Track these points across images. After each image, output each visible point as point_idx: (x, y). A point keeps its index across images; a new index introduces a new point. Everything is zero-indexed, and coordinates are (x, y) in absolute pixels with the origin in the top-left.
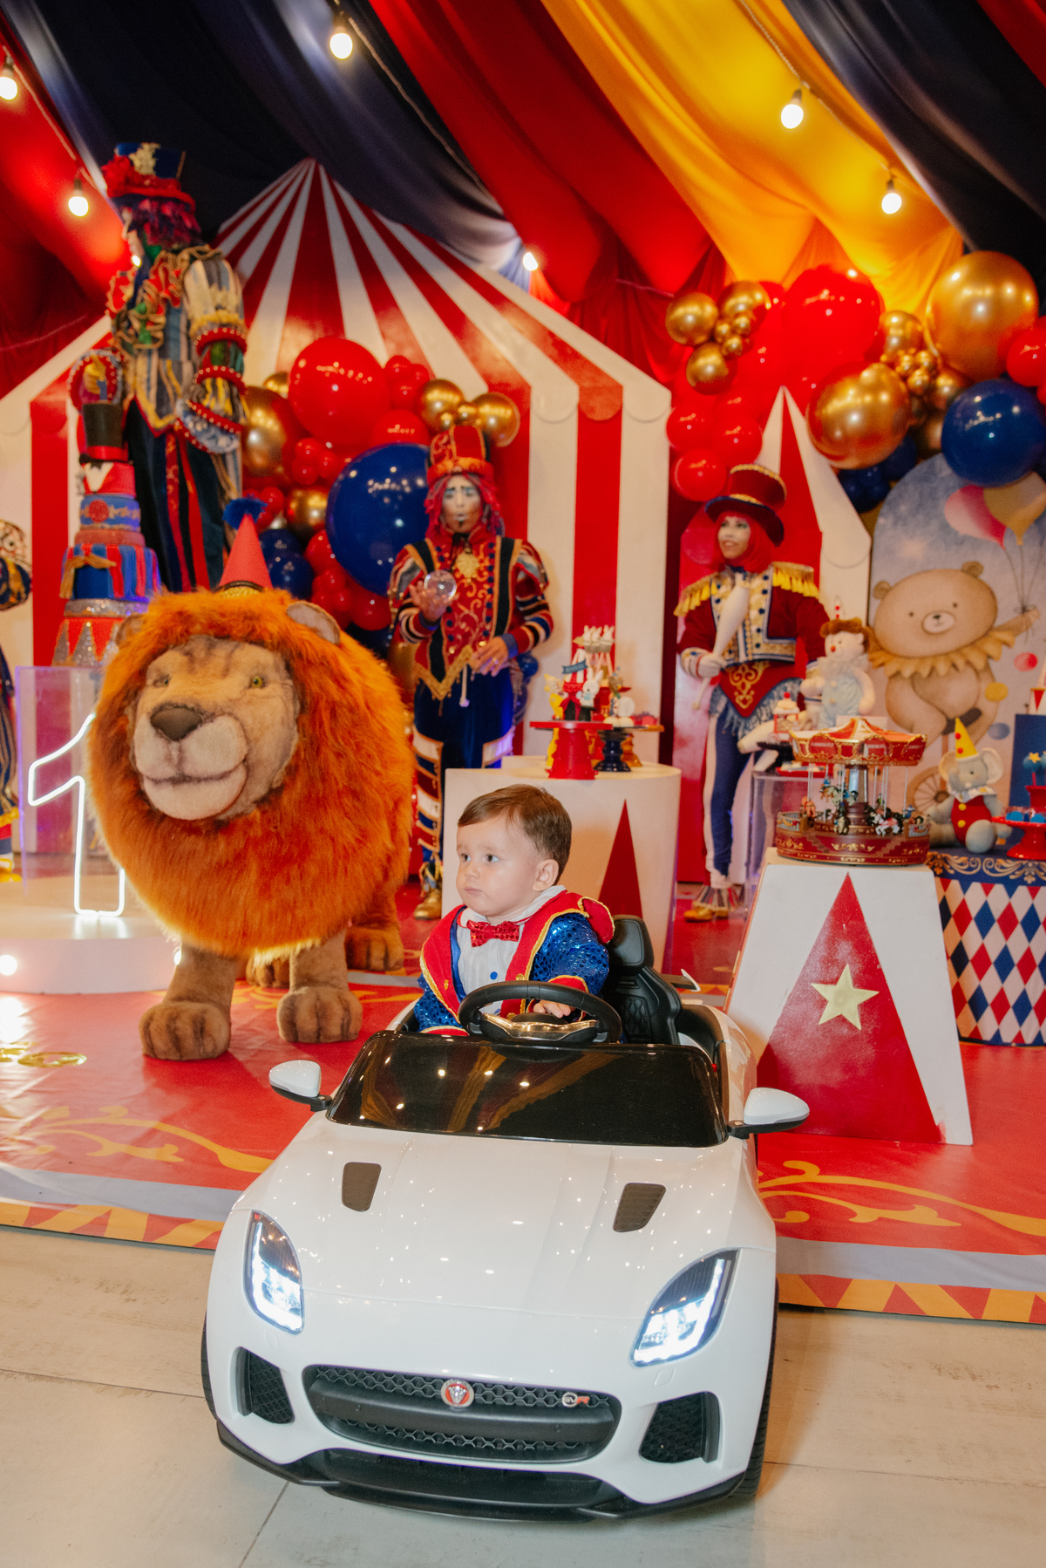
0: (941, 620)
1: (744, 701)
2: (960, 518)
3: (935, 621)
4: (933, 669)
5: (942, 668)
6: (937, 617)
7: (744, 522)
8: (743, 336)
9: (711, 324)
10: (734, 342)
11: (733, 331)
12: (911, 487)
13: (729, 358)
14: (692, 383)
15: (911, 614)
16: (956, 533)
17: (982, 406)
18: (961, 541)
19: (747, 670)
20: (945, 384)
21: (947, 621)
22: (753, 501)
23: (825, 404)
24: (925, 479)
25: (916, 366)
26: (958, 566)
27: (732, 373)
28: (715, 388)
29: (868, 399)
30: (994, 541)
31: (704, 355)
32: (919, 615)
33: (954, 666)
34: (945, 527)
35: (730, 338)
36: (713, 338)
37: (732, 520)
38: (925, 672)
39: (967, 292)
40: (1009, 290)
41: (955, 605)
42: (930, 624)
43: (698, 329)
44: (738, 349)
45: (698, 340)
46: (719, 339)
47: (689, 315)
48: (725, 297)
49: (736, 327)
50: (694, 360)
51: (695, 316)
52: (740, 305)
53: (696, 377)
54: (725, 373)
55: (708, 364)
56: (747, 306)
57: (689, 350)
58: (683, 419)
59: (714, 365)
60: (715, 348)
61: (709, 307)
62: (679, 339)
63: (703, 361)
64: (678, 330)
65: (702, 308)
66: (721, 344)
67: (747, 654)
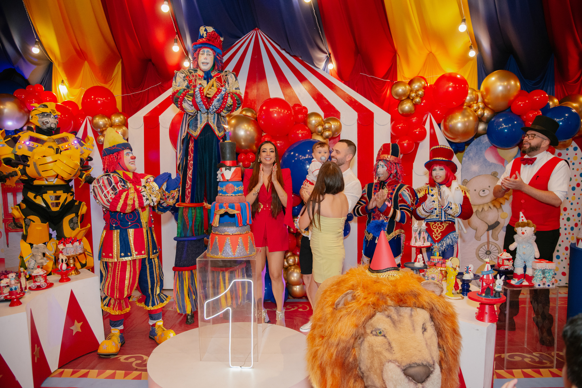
0: (485, 192)
1: (437, 237)
2: (490, 157)
3: (483, 192)
4: (483, 209)
5: (486, 208)
6: (484, 191)
9: (409, 93)
10: (418, 100)
11: (417, 96)
12: (473, 147)
13: (415, 105)
14: (401, 112)
15: (475, 190)
16: (489, 162)
17: (504, 122)
18: (491, 165)
19: (439, 225)
20: (487, 113)
21: (487, 192)
23: (450, 121)
24: (478, 144)
25: (479, 108)
26: (490, 174)
27: (415, 109)
28: (407, 115)
29: (466, 119)
30: (501, 164)
32: (478, 190)
33: (490, 207)
34: (485, 160)
35: (416, 98)
36: (408, 97)
37: (437, 168)
38: (480, 210)
39: (498, 83)
40: (513, 83)
41: (489, 187)
42: (482, 193)
43: (404, 95)
44: (419, 102)
45: (403, 98)
46: (411, 98)
47: (400, 89)
48: (411, 83)
49: (419, 94)
50: (402, 105)
51: (403, 90)
52: (416, 86)
53: (402, 111)
54: (413, 109)
55: (407, 106)
56: (419, 86)
57: (400, 102)
58: (398, 126)
59: (409, 107)
60: (410, 101)
61: (408, 87)
62: (397, 98)
63: (405, 105)
64: (397, 95)
65: (405, 87)
66: (412, 100)
67: (445, 218)
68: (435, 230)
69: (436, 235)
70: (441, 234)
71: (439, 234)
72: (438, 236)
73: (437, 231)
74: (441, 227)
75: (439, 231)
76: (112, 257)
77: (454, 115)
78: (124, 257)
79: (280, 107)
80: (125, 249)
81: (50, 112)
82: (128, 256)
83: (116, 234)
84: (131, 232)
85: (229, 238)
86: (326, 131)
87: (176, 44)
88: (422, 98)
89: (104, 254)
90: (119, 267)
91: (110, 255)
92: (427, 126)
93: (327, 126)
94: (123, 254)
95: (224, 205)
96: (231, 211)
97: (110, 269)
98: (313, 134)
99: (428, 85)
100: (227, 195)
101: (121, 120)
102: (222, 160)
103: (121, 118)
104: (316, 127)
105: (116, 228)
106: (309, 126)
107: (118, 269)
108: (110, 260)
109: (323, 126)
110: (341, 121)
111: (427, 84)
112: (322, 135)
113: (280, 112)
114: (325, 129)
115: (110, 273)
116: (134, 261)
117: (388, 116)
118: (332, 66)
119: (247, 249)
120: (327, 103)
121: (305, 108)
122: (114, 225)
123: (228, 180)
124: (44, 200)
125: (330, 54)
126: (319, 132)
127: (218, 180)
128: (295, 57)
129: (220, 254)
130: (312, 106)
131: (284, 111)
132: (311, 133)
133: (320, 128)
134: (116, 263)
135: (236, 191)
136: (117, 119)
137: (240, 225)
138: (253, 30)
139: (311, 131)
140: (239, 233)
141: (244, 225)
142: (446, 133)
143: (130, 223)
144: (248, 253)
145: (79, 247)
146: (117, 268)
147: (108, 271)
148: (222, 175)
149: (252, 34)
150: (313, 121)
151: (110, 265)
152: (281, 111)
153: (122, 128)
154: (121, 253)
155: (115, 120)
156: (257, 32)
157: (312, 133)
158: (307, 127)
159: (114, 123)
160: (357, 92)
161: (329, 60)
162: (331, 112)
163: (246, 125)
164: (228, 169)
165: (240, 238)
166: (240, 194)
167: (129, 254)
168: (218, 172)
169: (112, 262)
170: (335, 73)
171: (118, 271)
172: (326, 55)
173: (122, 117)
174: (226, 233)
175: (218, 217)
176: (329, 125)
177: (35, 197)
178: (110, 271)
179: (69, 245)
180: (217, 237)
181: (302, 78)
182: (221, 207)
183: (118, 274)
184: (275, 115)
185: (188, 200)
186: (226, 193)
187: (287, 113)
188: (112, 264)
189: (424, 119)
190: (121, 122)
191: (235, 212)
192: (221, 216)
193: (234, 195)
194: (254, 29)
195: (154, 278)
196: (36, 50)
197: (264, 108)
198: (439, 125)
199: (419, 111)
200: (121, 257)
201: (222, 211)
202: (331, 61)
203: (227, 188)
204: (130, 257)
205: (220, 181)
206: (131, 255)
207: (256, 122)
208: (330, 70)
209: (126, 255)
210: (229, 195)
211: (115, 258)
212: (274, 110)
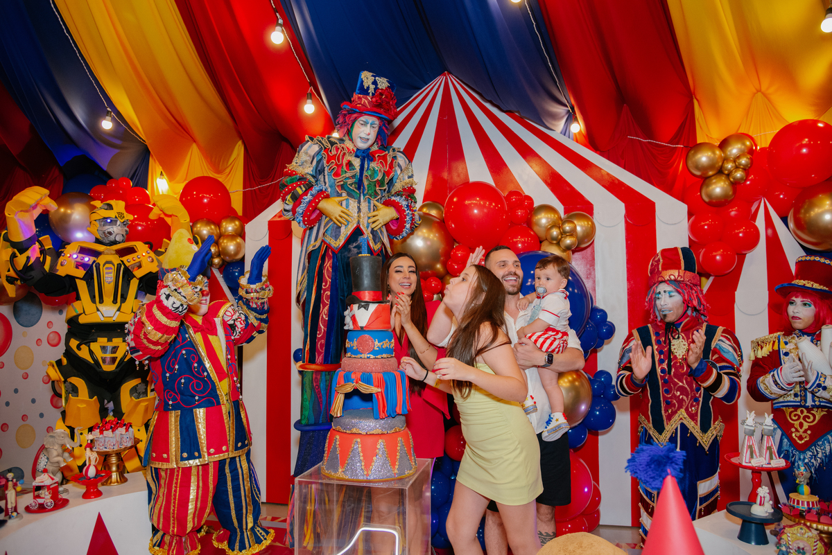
1: (801, 438)
7: (808, 301)
8: (744, 169)
9: (720, 164)
10: (739, 174)
11: (737, 167)
13: (735, 184)
14: (706, 199)
19: (805, 413)
22: (825, 288)
23: (807, 211)
27: (735, 192)
28: (719, 204)
31: (715, 183)
35: (735, 172)
36: (720, 172)
37: (798, 300)
43: (711, 167)
44: (742, 179)
45: (711, 173)
46: (726, 172)
47: (704, 158)
48: (724, 144)
49: (740, 164)
50: (708, 186)
51: (708, 157)
52: (734, 150)
53: (709, 196)
54: (731, 193)
55: (718, 188)
56: (740, 150)
57: (704, 180)
58: (702, 223)
59: (722, 188)
60: (723, 178)
61: (718, 152)
62: (698, 173)
63: (714, 186)
64: (697, 168)
65: (714, 153)
66: (728, 175)
67: (814, 401)
68: (796, 424)
69: (798, 434)
70: (809, 432)
71: (805, 431)
72: (804, 435)
73: (801, 425)
74: (809, 418)
75: (806, 426)
76: (167, 460)
77: (815, 200)
78: (188, 459)
79: (482, 198)
80: (190, 445)
81: (116, 217)
82: (195, 458)
83: (174, 418)
84: (201, 413)
85: (359, 440)
86: (565, 237)
87: (309, 101)
88: (747, 170)
89: (154, 455)
90: (177, 479)
91: (165, 456)
92: (760, 223)
93: (567, 227)
94: (185, 455)
95: (353, 376)
96: (365, 388)
97: (162, 482)
98: (543, 244)
99: (758, 148)
100: (359, 356)
101: (236, 227)
102: (354, 291)
103: (236, 225)
104: (548, 230)
105: (175, 408)
106: (536, 228)
107: (176, 483)
108: (165, 466)
109: (559, 228)
110: (594, 220)
111: (756, 146)
112: (558, 244)
113: (484, 206)
114: (563, 233)
115: (162, 490)
116: (205, 466)
117: (682, 208)
118: (577, 127)
119: (393, 464)
120: (568, 189)
121: (529, 198)
122: (171, 403)
123: (362, 328)
124: (91, 352)
125: (572, 108)
126: (553, 239)
127: (346, 328)
128: (509, 113)
129: (340, 470)
130: (541, 194)
131: (490, 204)
132: (538, 241)
133: (555, 232)
134: (172, 470)
135: (376, 348)
136: (230, 227)
137: (382, 415)
138: (440, 75)
139: (539, 238)
140: (379, 431)
141: (389, 416)
142: (799, 233)
143: (197, 398)
144: (396, 471)
145: (125, 437)
146: (175, 481)
147: (160, 486)
148: (354, 318)
149: (439, 81)
150: (543, 219)
151: (163, 474)
152: (485, 203)
153: (236, 241)
154: (182, 453)
155: (226, 228)
156: (446, 78)
157: (541, 242)
158: (533, 230)
159: (225, 232)
160: (625, 168)
161: (571, 117)
162: (577, 204)
163: (425, 231)
164: (363, 306)
165: (380, 441)
166: (384, 356)
167: (196, 454)
168: (346, 313)
169: (167, 469)
170: (582, 139)
171: (176, 487)
172: (566, 108)
173: (237, 223)
174: (354, 430)
175: (341, 398)
176: (571, 225)
177: (79, 347)
178: (163, 485)
179: (108, 433)
180: (338, 437)
182: (347, 379)
183: (175, 491)
184: (476, 211)
185: (319, 359)
186: (356, 352)
187: (494, 207)
188: (166, 474)
189: (753, 209)
190: (235, 230)
191: (373, 390)
192: (348, 396)
193: (372, 356)
194: (441, 73)
195: (241, 497)
196: (107, 125)
197: (455, 200)
198: (785, 220)
199: (742, 195)
200: (183, 459)
201: (349, 388)
202: (576, 119)
203: (359, 344)
204: (197, 461)
205: (348, 330)
206: (200, 457)
207: (442, 225)
208: (575, 134)
209: (191, 457)
210: (363, 356)
211: (172, 461)
212: (472, 203)
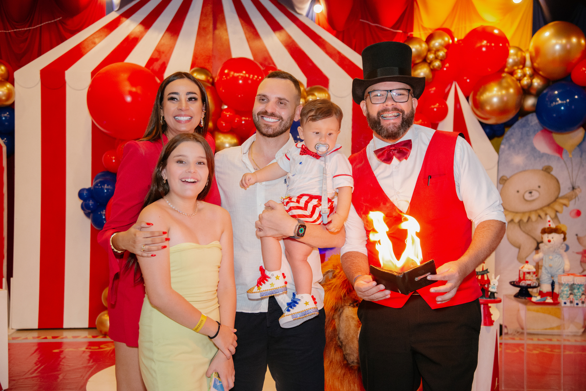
0: (533, 194)
2: (541, 144)
3: (530, 195)
4: (529, 218)
5: (534, 217)
6: (531, 193)
8: (441, 60)
9: (425, 54)
10: (437, 64)
11: (436, 58)
12: (517, 130)
13: (433, 71)
15: (518, 192)
16: (539, 152)
17: (559, 96)
18: (542, 156)
20: (537, 82)
21: (535, 194)
23: (482, 94)
24: (524, 126)
25: (525, 75)
26: (540, 168)
27: (433, 76)
29: (504, 92)
30: (557, 155)
31: (421, 69)
32: (522, 192)
33: (540, 216)
34: (534, 149)
35: (435, 61)
36: (425, 60)
38: (525, 220)
39: (554, 41)
40: (574, 40)
41: (539, 187)
42: (527, 196)
43: (419, 56)
44: (439, 67)
45: (418, 61)
46: (429, 61)
47: (415, 48)
48: (429, 39)
49: (438, 56)
50: (415, 69)
51: (418, 49)
52: (437, 43)
54: (431, 76)
55: (422, 72)
56: (440, 45)
59: (425, 73)
60: (426, 65)
61: (424, 45)
65: (421, 46)
66: (430, 64)
77: (488, 86)
79: (247, 72)
88: (443, 61)
92: (450, 102)
93: (310, 98)
99: (456, 40)
103: (2, 70)
110: (330, 92)
111: (453, 39)
113: (248, 78)
118: (320, 8)
120: (311, 64)
131: (253, 77)
142: (475, 110)
152: (249, 76)
153: (5, 85)
162: (316, 78)
173: (3, 67)
181: (276, 27)
184: (241, 81)
187: (257, 79)
189: (446, 90)
197: (226, 71)
198: (467, 99)
202: (319, 1)
208: (318, 14)
212: (239, 76)
